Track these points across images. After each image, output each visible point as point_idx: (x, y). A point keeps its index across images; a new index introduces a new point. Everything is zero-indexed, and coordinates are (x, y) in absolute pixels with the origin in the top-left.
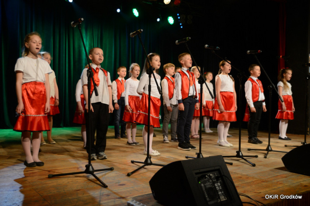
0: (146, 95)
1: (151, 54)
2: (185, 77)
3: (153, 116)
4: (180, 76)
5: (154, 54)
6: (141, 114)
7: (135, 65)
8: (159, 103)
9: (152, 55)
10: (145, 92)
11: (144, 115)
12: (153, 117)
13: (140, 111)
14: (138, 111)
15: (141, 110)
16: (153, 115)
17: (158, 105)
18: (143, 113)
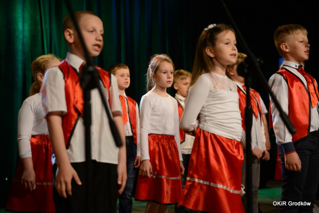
0: (206, 134)
1: (211, 26)
2: (296, 84)
3: (229, 189)
4: (284, 82)
5: (219, 26)
6: (196, 184)
7: (161, 59)
8: (239, 153)
9: (217, 30)
10: (201, 125)
11: (205, 187)
12: (229, 192)
13: (192, 177)
14: (188, 179)
15: (195, 176)
16: (227, 186)
17: (239, 158)
18: (201, 182)
